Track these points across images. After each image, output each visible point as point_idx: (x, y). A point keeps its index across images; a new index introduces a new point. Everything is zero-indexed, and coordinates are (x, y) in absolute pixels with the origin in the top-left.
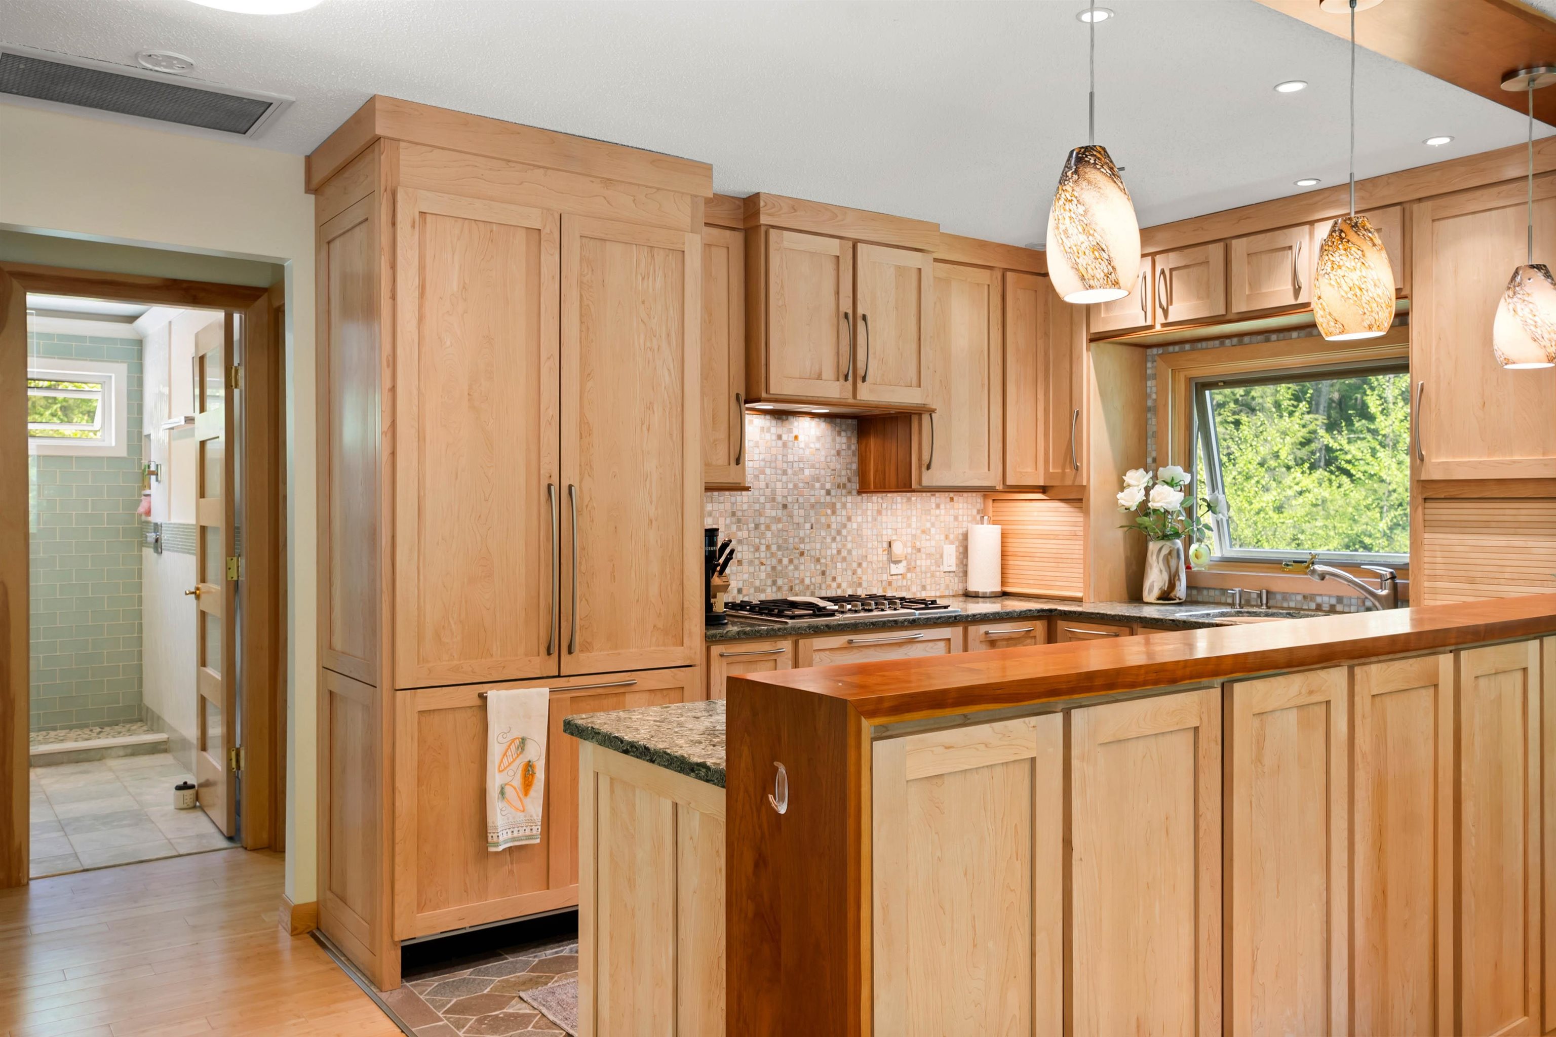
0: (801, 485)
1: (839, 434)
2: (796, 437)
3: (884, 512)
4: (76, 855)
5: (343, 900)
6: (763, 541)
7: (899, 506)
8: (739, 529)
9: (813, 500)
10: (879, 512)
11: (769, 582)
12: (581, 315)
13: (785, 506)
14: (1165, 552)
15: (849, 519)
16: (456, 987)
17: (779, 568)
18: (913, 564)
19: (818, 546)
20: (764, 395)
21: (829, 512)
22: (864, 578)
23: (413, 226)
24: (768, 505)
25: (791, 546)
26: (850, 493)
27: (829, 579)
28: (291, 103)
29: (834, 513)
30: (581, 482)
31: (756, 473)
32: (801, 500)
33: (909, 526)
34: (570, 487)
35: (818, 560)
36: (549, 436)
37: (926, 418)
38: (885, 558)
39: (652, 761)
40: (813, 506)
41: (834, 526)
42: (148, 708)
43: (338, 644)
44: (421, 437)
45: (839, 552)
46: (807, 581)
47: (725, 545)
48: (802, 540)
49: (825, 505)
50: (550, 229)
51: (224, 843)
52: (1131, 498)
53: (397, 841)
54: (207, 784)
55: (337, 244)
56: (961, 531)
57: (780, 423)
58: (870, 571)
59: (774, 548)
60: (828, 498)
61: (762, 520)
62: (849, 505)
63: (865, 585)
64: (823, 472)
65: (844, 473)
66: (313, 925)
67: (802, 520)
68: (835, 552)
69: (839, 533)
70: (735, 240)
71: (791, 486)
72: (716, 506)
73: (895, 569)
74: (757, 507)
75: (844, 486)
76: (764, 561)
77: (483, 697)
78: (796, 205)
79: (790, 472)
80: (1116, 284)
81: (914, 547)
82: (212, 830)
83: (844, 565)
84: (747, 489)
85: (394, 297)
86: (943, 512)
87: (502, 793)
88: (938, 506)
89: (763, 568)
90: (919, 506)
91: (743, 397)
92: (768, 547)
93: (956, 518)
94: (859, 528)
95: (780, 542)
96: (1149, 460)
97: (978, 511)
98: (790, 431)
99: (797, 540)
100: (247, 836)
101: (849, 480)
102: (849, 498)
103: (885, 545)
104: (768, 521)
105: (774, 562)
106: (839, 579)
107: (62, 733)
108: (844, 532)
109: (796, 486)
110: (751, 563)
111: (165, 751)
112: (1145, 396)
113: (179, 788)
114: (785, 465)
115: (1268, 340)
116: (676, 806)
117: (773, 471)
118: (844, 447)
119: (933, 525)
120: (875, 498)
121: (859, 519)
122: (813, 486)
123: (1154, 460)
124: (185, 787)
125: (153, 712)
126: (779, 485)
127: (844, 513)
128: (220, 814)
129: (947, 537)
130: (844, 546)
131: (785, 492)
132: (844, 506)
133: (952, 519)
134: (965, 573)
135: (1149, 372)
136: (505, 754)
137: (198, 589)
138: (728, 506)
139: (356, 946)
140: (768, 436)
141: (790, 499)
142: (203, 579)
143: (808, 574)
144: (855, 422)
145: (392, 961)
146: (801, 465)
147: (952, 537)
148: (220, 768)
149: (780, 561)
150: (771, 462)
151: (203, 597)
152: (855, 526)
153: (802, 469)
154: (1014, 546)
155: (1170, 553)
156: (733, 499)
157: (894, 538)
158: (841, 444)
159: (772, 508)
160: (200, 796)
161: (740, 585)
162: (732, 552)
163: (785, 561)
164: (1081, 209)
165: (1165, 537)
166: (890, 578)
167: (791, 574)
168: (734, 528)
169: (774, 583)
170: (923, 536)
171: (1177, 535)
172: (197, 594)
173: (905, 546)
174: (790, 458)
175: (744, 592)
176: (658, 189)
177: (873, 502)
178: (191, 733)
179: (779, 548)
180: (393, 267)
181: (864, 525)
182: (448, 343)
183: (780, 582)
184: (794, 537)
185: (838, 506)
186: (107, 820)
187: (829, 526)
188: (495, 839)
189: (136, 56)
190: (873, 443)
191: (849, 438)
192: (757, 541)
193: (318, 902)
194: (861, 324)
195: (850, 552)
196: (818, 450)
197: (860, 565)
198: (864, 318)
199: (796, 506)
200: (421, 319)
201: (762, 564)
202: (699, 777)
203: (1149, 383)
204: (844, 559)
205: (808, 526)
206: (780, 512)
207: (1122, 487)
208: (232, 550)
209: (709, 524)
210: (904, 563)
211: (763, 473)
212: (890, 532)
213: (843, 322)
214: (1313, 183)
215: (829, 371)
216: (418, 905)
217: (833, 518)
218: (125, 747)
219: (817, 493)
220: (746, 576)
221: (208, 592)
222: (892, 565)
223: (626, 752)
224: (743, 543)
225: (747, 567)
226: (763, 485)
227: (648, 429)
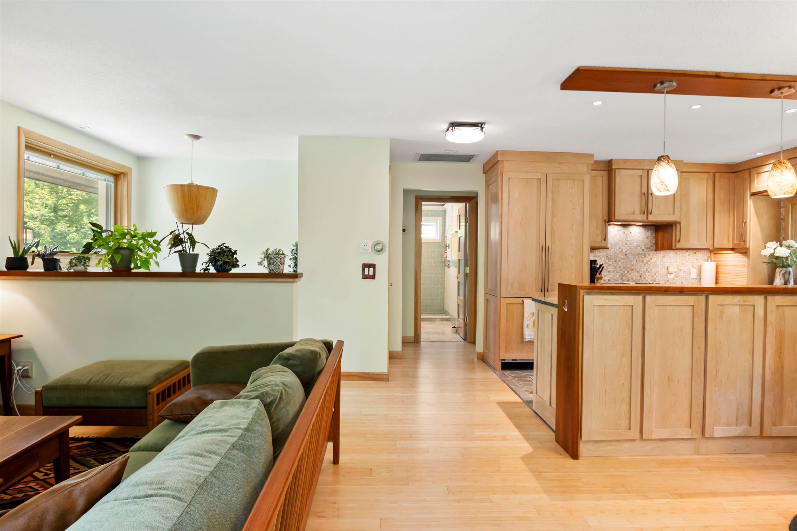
0: (632, 248)
1: (648, 231)
2: (631, 233)
3: (666, 257)
4: (430, 339)
5: (489, 351)
6: (618, 265)
7: (672, 255)
8: (609, 261)
9: (637, 253)
10: (664, 257)
11: (620, 278)
12: (552, 201)
13: (626, 255)
14: (783, 272)
15: (651, 259)
16: (514, 373)
17: (624, 274)
18: (678, 275)
19: (639, 267)
20: (613, 220)
21: (643, 256)
22: (657, 278)
23: (507, 181)
24: (620, 254)
25: (628, 267)
26: (652, 250)
27: (643, 279)
28: (479, 154)
29: (645, 257)
30: (552, 245)
31: (616, 244)
32: (632, 253)
33: (676, 262)
34: (548, 247)
35: (638, 272)
36: (543, 234)
37: (678, 225)
38: (666, 272)
40: (637, 255)
41: (645, 261)
42: (445, 310)
43: (489, 287)
44: (508, 234)
45: (647, 270)
46: (634, 278)
47: (601, 266)
48: (632, 265)
49: (641, 254)
50: (544, 178)
51: (463, 341)
52: (767, 252)
53: (501, 334)
54: (459, 327)
55: (490, 186)
56: (699, 264)
57: (625, 228)
58: (659, 276)
59: (622, 267)
60: (643, 252)
61: (618, 259)
62: (651, 255)
63: (657, 281)
64: (641, 244)
65: (649, 244)
66: (482, 358)
67: (632, 259)
68: (645, 269)
69: (647, 263)
70: (605, 174)
71: (628, 248)
72: (601, 254)
73: (669, 276)
74: (616, 254)
75: (649, 248)
76: (618, 271)
77: (523, 301)
78: (626, 161)
79: (628, 243)
80: (668, 190)
81: (678, 269)
82: (460, 338)
83: (649, 274)
84: (608, 248)
85: (502, 199)
86: (691, 257)
87: (528, 326)
88: (689, 255)
89: (617, 273)
90: (681, 255)
91: (607, 221)
92: (620, 267)
93: (697, 260)
94: (655, 262)
95: (624, 265)
96: (782, 238)
97: (708, 257)
98: (628, 231)
99: (630, 265)
100: (468, 339)
101: (652, 246)
102: (651, 252)
103: (666, 268)
104: (620, 259)
105: (622, 272)
106: (647, 279)
107: (426, 314)
108: (649, 263)
109: (630, 248)
110: (613, 272)
111: (450, 321)
112: (780, 214)
113: (452, 327)
114: (626, 242)
116: (552, 315)
117: (622, 243)
118: (650, 235)
119: (687, 262)
120: (662, 252)
121: (655, 259)
122: (637, 248)
123: (783, 238)
124: (454, 327)
125: (447, 311)
126: (624, 248)
127: (649, 257)
128: (462, 335)
129: (693, 266)
130: (649, 268)
131: (626, 250)
132: (649, 255)
133: (695, 260)
134: (700, 279)
135: (782, 205)
136: (529, 316)
137: (458, 276)
138: (605, 254)
139: (491, 362)
140: (620, 232)
141: (628, 252)
142: (459, 273)
143: (635, 276)
144: (654, 227)
145: (499, 365)
146: (633, 241)
147: (695, 266)
148: (462, 322)
149: (624, 272)
150: (621, 240)
151: (459, 278)
152: (653, 261)
153: (633, 243)
154: (721, 270)
155: (785, 273)
156: (607, 252)
157: (670, 265)
158: (648, 234)
159: (621, 255)
160: (458, 330)
161: (609, 278)
162: (603, 267)
163: (626, 272)
165: (783, 266)
166: (668, 279)
167: (628, 276)
168: (606, 260)
169: (622, 278)
170: (682, 266)
171: (789, 266)
172: (457, 277)
173: (674, 268)
174: (628, 239)
175: (611, 281)
176: (576, 163)
177: (661, 254)
178: (456, 316)
179: (624, 268)
180: (502, 192)
181: (657, 261)
182: (515, 210)
183: (624, 278)
184: (629, 264)
185: (647, 255)
186: (436, 333)
187: (643, 261)
188: (525, 338)
189: (446, 150)
190: (660, 234)
191: (652, 233)
192: (616, 265)
193: (483, 352)
194: (650, 196)
195: (651, 270)
196: (639, 236)
197: (655, 274)
198: (651, 194)
199: (630, 255)
200: (509, 205)
201: (617, 272)
202: (555, 307)
203: (782, 209)
204: (649, 272)
205: (635, 261)
206: (624, 256)
207: (765, 247)
208: (466, 265)
209: (592, 258)
210: (674, 274)
211: (618, 244)
212: (668, 264)
213: (643, 196)
215: (637, 211)
216: (506, 352)
217: (645, 259)
218: (440, 318)
219: (638, 250)
220: (611, 276)
221: (460, 277)
222: (669, 275)
224: (609, 265)
225: (611, 273)
226: (618, 248)
227: (572, 231)
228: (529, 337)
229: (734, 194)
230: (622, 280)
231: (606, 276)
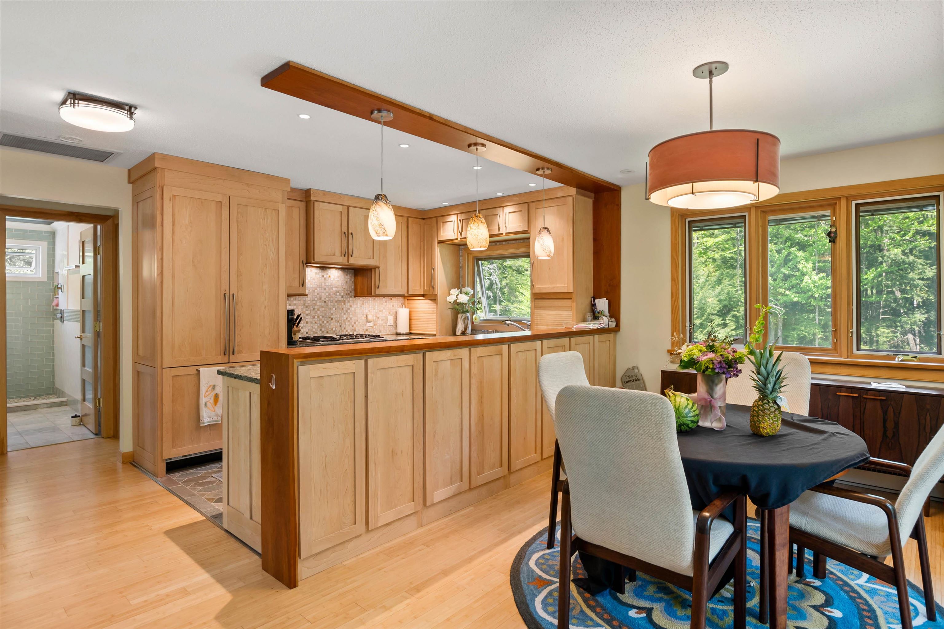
0: (331, 294)
1: (347, 275)
2: (330, 276)
3: (365, 304)
4: (27, 443)
5: (143, 449)
6: (316, 315)
7: (371, 302)
8: (307, 310)
9: (336, 299)
10: (363, 304)
11: (319, 330)
12: (238, 233)
13: (325, 302)
14: (463, 317)
15: (351, 306)
16: (188, 475)
17: (323, 324)
18: (376, 323)
19: (338, 316)
20: (312, 261)
21: (343, 304)
22: (357, 328)
23: (170, 200)
24: (318, 301)
25: (328, 317)
26: (351, 297)
27: (343, 328)
28: (121, 153)
29: (345, 304)
30: (238, 292)
31: (313, 289)
32: (332, 299)
33: (374, 309)
34: (233, 294)
35: (338, 321)
36: (225, 276)
37: (377, 270)
38: (365, 321)
39: (242, 380)
40: (336, 302)
41: (345, 309)
42: (57, 388)
43: (141, 353)
44: (173, 276)
45: (347, 318)
46: (334, 329)
47: (298, 316)
48: (332, 314)
49: (341, 301)
50: (225, 202)
51: (93, 436)
52: (451, 299)
53: (164, 423)
54: (86, 415)
55: (141, 203)
56: (395, 311)
57: (323, 271)
58: (359, 325)
59: (321, 317)
60: (342, 299)
61: (316, 307)
62: (351, 301)
63: (357, 330)
64: (340, 289)
65: (349, 289)
66: (131, 460)
67: (332, 307)
68: (345, 318)
69: (347, 311)
70: (302, 206)
71: (327, 294)
72: (297, 302)
73: (369, 325)
74: (314, 302)
75: (349, 294)
76: (317, 322)
77: (198, 371)
78: (325, 193)
79: (327, 289)
80: (387, 235)
81: (376, 317)
82: (88, 432)
83: (349, 323)
84: (307, 295)
85: (162, 225)
86: (388, 304)
87: (206, 405)
88: (386, 302)
89: (316, 324)
90: (378, 302)
91: (305, 262)
92: (318, 317)
93: (393, 306)
94: (355, 310)
95: (323, 315)
96: (461, 285)
97: (402, 304)
98: (327, 274)
99: (330, 314)
100: (103, 433)
101: (351, 292)
102: (351, 299)
103: (365, 316)
104: (318, 307)
105: (321, 322)
106: (347, 329)
107: (17, 400)
108: (349, 311)
109: (329, 294)
110: (311, 322)
111: (66, 405)
112: (459, 263)
113: (73, 417)
114: (325, 287)
115: (496, 245)
116: (250, 393)
117: (320, 289)
118: (349, 280)
119: (384, 309)
120: (361, 299)
121: (355, 306)
122: (336, 294)
123: (462, 285)
124: (76, 416)
125: (60, 390)
126: (323, 294)
127: (349, 304)
128: (92, 427)
129: (389, 313)
130: (349, 316)
131: (325, 296)
132: (349, 302)
133: (391, 306)
134: (396, 327)
135: (460, 254)
136: (207, 391)
137: (81, 336)
138: (302, 302)
139: (148, 465)
140: (318, 276)
141: (327, 299)
142: (83, 331)
143: (334, 327)
144: (353, 271)
145: (162, 467)
146: (332, 287)
147: (391, 313)
148: (91, 407)
149: (323, 322)
150: (319, 285)
151: (83, 339)
152: (353, 309)
153: (332, 288)
154: (414, 316)
155: (465, 318)
156: (304, 299)
157: (369, 313)
158: (347, 279)
159: (320, 302)
160: (83, 419)
161: (307, 331)
162: (301, 318)
163: (325, 322)
164: (376, 213)
165: (463, 312)
166: (367, 328)
167: (327, 327)
168: (305, 310)
169: (321, 330)
170: (380, 313)
171: (467, 312)
172: (81, 338)
173: (373, 316)
174: (327, 284)
175: (309, 333)
176: (269, 188)
177: (360, 300)
178: (79, 397)
179: (323, 317)
180: (162, 213)
181: (357, 309)
182: (184, 243)
183: (323, 329)
184: (329, 313)
185: (346, 301)
186: (40, 430)
187: (343, 309)
188: (203, 421)
189: (59, 137)
190: (359, 279)
191: (351, 277)
192: (314, 314)
193: (133, 451)
194: (350, 236)
195: (351, 318)
196: (338, 281)
197: (355, 323)
198: (352, 234)
199: (330, 302)
200: (173, 233)
201: (316, 323)
202: (255, 383)
203: (461, 258)
204: (349, 321)
205: (334, 309)
206: (323, 304)
207: (449, 294)
208: (96, 319)
209: (289, 308)
210: (373, 322)
211: (316, 289)
212: (367, 311)
213: (343, 235)
214: (502, 194)
215: (338, 253)
216: (173, 446)
217: (344, 306)
218: (47, 404)
219: (338, 297)
220: (309, 328)
221: (86, 337)
222: (368, 323)
223: (235, 378)
224: (307, 315)
225: (309, 324)
226: (316, 294)
227: (265, 274)
228: (209, 420)
229: (424, 240)
230: (321, 332)
231: (304, 328)
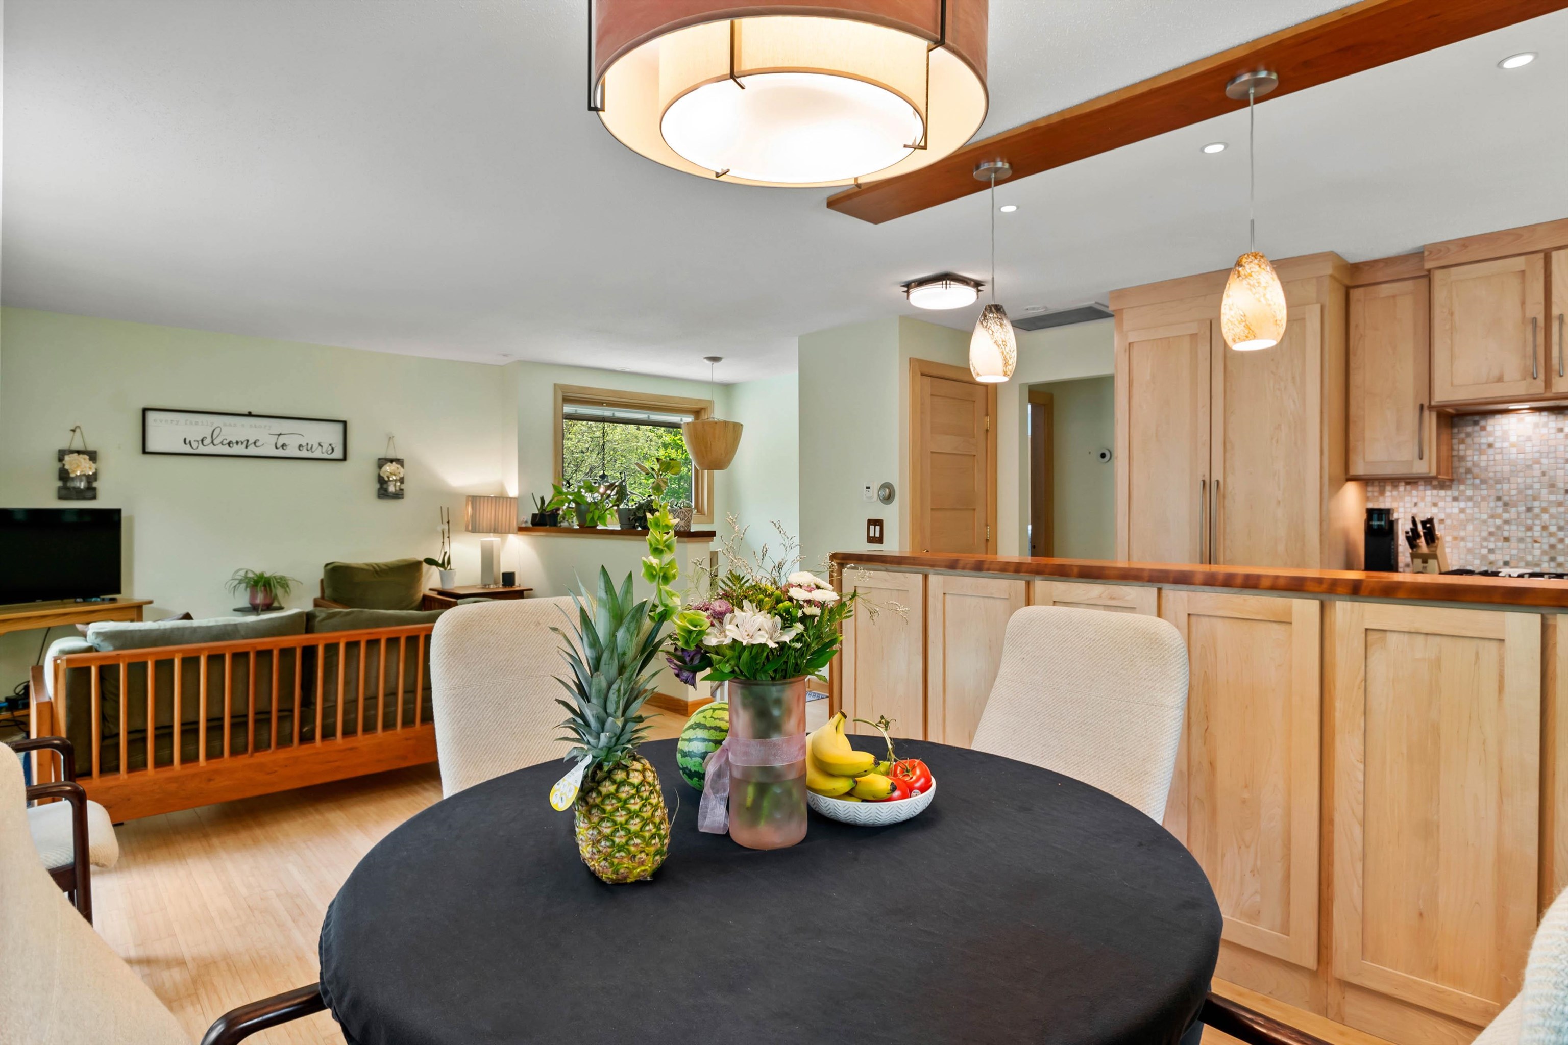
6: (1537, 522)
8: (1506, 511)
11: (1546, 558)
30: (1225, 478)
31: (1529, 463)
34: (1217, 481)
50: (1204, 332)
61: (1536, 504)
76: (1539, 540)
92: (1544, 528)
105: (1553, 541)
110: (1521, 540)
117: (1552, 461)
161: (1507, 558)
168: (1500, 510)
169: (1553, 559)
194: (1555, 325)
198: (1561, 318)
201: (1536, 542)
213: (1532, 326)
220: (1514, 552)
224: (1507, 522)
225: (1514, 543)
226: (1537, 473)
230: (1553, 564)
231: (1497, 551)
